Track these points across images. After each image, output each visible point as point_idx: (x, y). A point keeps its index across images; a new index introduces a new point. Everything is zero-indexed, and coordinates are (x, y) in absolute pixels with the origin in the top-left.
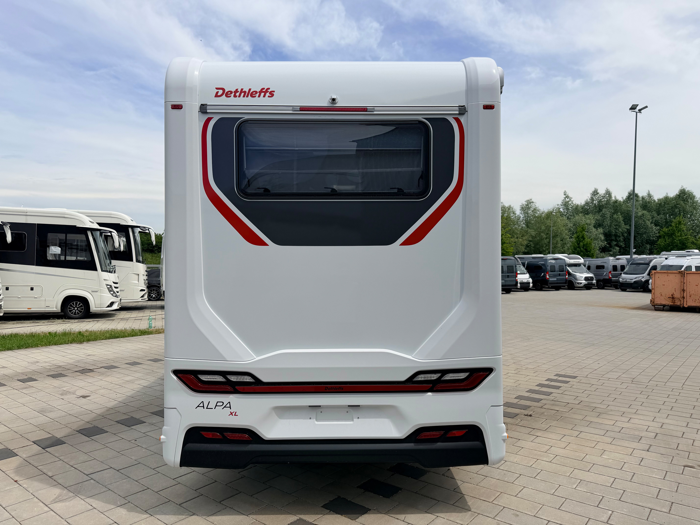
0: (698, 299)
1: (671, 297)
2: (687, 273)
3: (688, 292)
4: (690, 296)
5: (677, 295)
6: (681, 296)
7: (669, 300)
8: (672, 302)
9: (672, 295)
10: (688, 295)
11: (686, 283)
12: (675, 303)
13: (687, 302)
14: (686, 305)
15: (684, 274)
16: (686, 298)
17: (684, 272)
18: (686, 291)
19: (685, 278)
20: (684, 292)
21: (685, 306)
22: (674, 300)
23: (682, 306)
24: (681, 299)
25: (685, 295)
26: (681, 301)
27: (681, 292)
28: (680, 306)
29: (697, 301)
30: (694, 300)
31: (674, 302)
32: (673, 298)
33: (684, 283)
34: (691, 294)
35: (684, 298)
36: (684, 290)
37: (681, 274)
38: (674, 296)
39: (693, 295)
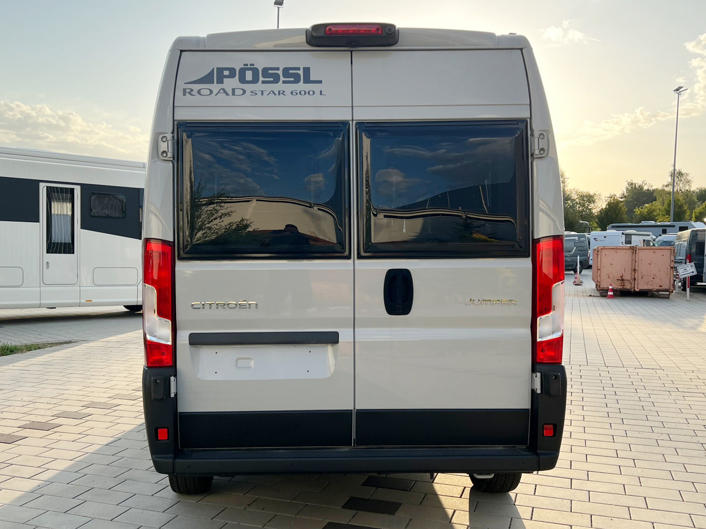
0: (650, 282)
1: (620, 278)
2: (639, 249)
3: (640, 272)
4: (642, 278)
5: (628, 276)
6: (631, 277)
7: (617, 283)
8: (621, 285)
9: (621, 277)
10: (640, 277)
11: (637, 261)
12: (624, 287)
13: (639, 285)
14: (638, 288)
15: (636, 250)
16: (637, 279)
17: (636, 248)
18: (636, 271)
19: (637, 255)
20: (635, 272)
21: (637, 290)
22: (624, 283)
23: (632, 290)
24: (631, 281)
25: (636, 277)
26: (631, 283)
27: (631, 273)
28: (630, 290)
29: (649, 284)
30: (646, 282)
31: (624, 285)
32: (623, 280)
33: (635, 261)
34: (643, 275)
35: (635, 279)
36: (635, 270)
37: (631, 250)
38: (623, 278)
39: (645, 276)
